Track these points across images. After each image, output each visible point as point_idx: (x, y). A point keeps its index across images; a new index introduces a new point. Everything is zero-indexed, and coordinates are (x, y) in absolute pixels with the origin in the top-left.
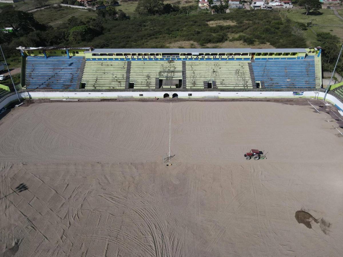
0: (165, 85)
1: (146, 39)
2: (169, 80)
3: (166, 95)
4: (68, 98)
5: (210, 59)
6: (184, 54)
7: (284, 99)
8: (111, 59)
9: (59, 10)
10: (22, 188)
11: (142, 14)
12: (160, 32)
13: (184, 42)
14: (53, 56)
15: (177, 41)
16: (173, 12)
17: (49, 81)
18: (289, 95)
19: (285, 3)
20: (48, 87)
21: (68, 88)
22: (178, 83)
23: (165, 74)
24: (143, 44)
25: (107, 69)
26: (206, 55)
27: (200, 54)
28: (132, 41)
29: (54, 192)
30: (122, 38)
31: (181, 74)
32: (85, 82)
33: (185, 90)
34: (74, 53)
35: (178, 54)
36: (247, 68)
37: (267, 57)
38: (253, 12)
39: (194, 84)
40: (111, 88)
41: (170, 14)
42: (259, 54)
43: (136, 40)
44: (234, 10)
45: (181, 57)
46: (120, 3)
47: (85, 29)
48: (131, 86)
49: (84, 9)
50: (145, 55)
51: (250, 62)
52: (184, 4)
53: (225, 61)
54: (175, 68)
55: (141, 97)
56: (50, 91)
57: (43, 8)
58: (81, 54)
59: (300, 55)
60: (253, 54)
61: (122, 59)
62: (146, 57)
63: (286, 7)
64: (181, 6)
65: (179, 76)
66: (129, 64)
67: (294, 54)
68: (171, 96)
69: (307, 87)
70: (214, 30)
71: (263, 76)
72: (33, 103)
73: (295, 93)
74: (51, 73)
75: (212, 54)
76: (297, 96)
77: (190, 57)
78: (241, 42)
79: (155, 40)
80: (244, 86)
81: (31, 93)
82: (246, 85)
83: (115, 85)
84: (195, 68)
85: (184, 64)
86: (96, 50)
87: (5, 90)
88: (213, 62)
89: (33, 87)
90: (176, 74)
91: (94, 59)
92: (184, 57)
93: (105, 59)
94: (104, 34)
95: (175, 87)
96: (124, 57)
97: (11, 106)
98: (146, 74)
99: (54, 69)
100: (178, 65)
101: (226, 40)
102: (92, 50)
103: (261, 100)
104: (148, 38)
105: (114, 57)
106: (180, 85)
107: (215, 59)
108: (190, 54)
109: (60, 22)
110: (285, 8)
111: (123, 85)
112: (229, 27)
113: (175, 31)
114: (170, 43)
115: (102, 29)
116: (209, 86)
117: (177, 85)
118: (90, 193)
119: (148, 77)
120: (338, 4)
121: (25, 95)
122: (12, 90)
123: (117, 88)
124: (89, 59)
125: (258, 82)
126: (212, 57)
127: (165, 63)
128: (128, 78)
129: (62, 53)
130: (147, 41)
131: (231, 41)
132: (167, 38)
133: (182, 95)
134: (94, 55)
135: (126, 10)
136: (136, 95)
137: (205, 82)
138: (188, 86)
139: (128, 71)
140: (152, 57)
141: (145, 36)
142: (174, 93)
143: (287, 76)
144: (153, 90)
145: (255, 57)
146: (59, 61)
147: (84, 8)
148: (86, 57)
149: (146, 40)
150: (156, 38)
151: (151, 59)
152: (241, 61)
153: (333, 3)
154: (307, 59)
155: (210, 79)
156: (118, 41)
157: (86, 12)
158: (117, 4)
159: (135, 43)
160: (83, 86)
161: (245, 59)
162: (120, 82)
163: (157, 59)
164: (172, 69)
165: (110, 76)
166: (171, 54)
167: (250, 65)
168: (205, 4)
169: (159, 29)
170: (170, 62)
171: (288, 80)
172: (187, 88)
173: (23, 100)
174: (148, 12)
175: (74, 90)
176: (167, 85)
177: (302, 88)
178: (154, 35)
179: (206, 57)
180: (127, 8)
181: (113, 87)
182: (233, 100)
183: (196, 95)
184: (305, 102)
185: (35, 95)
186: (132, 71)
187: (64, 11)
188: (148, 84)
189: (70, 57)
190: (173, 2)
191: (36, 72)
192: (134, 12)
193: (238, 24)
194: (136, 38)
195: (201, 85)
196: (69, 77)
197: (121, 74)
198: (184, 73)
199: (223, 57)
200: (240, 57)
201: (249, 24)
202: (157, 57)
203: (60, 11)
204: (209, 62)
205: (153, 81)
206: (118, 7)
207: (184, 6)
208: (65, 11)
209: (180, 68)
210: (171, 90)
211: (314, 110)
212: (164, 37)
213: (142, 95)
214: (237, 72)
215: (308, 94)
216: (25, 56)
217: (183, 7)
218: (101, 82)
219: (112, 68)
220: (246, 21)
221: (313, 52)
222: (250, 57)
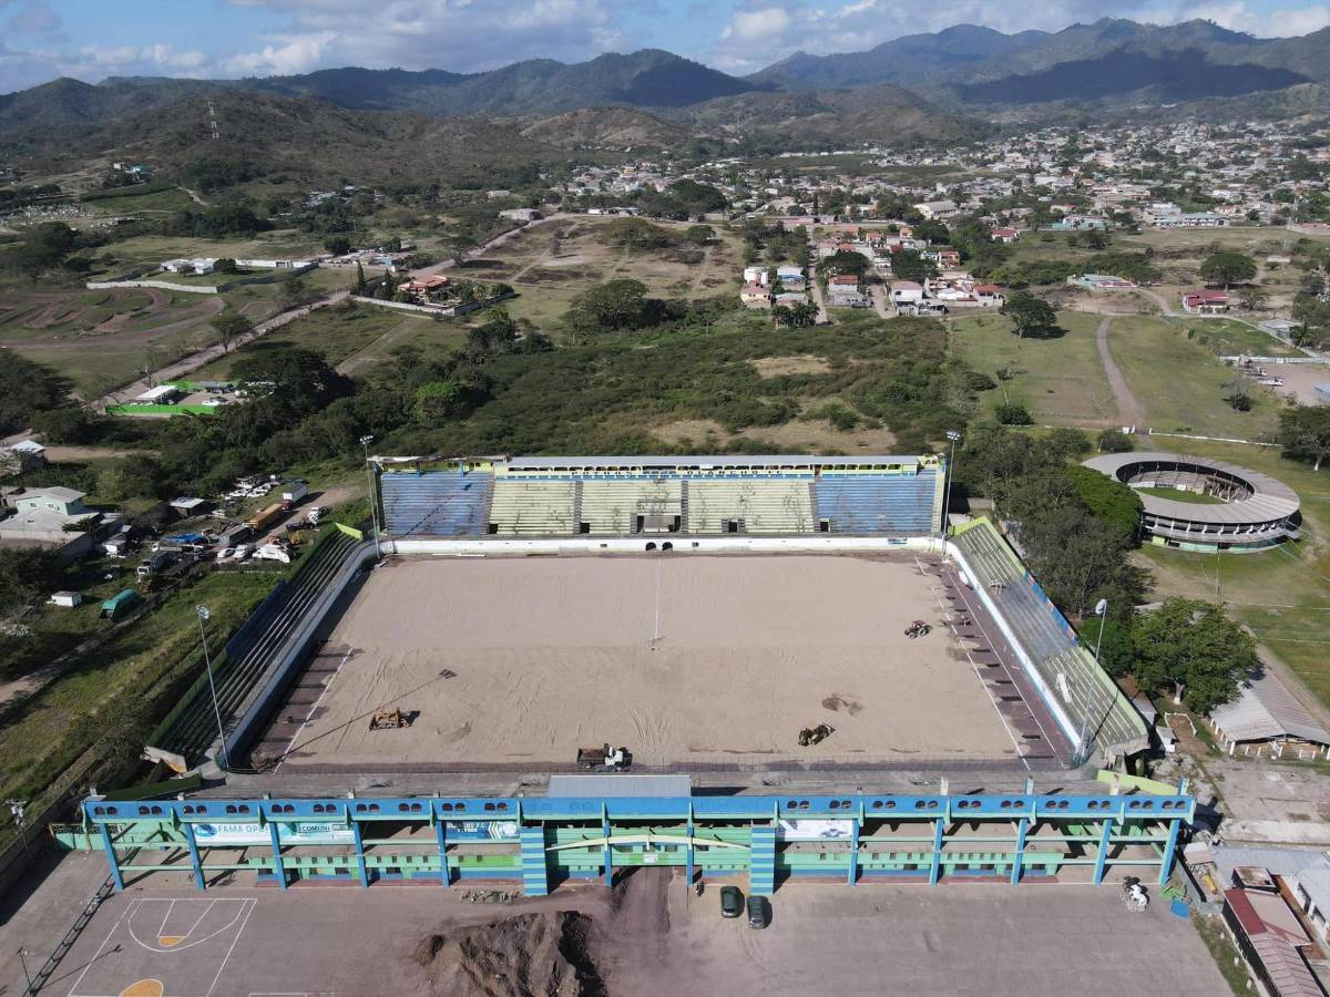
0: (649, 527)
1: (602, 411)
2: (657, 519)
3: (651, 546)
4: (466, 552)
5: (736, 476)
6: (686, 468)
7: (873, 551)
8: (545, 478)
9: (353, 318)
10: (448, 674)
11: (583, 328)
12: (634, 392)
13: (693, 422)
14: (431, 472)
15: (676, 419)
16: (668, 322)
17: (428, 520)
18: (880, 543)
19: (982, 294)
20: (429, 532)
21: (464, 533)
22: (672, 522)
23: (649, 506)
24: (595, 426)
25: (538, 496)
26: (727, 468)
27: (715, 468)
28: (566, 418)
29: (493, 680)
30: (541, 411)
31: (678, 506)
32: (497, 522)
33: (687, 535)
34: (472, 465)
35: (674, 467)
36: (805, 495)
37: (845, 472)
38: (881, 331)
39: (704, 524)
40: (548, 533)
41: (659, 329)
42: (830, 467)
43: (576, 414)
44: (839, 313)
45: (678, 472)
46: (517, 290)
47: (454, 391)
48: (584, 529)
49: (421, 312)
50: (610, 469)
51: (812, 481)
52: (701, 290)
53: (764, 480)
54: (668, 494)
55: (604, 549)
56: (434, 539)
57: (305, 311)
58: (485, 468)
59: (906, 469)
60: (818, 467)
61: (566, 478)
62: (612, 473)
63: (985, 304)
64: (691, 297)
65: (674, 509)
66: (579, 485)
67: (897, 467)
68: (659, 548)
69: (914, 531)
70: (768, 389)
71: (835, 508)
72: (403, 561)
73: (894, 541)
74: (431, 505)
75: (739, 468)
76: (897, 547)
77: (696, 472)
78: (826, 423)
79: (621, 414)
80: (798, 528)
81: (397, 543)
82: (801, 526)
83: (553, 526)
84: (705, 493)
85: (685, 487)
86: (515, 459)
87: (354, 538)
88: (740, 481)
89: (401, 532)
90: (670, 506)
91: (511, 478)
92: (686, 472)
93: (532, 477)
94: (493, 398)
95: (667, 530)
96: (569, 473)
97: (368, 566)
98: (612, 506)
99: (436, 498)
100: (673, 487)
101: (794, 416)
102: (509, 460)
103: (829, 554)
104: (607, 410)
105: (549, 473)
106: (677, 526)
107: (744, 476)
108: (697, 468)
109: (369, 359)
110: (982, 305)
111: (570, 527)
112: (807, 381)
113: (673, 387)
114: (660, 425)
115: (490, 382)
116: (733, 528)
117: (670, 527)
118: (544, 680)
119: (617, 511)
120: (1131, 297)
121: (387, 547)
122: (368, 538)
123: (558, 533)
124: (501, 478)
125: (823, 520)
126: (738, 472)
127: (648, 485)
128: (578, 513)
129: (450, 465)
130: (604, 420)
131: (803, 419)
132: (651, 409)
133: (679, 544)
134: (511, 469)
135: (538, 313)
136: (593, 545)
137: (724, 521)
138: (692, 526)
139: (578, 502)
140: (623, 473)
141: (597, 403)
142: (664, 541)
143: (880, 508)
144: (626, 537)
145: (822, 472)
146: (443, 482)
147: (418, 308)
148: (497, 474)
149: (600, 416)
150: (626, 409)
151: (622, 477)
152: (796, 480)
153: (1117, 292)
154: (922, 476)
155: (734, 516)
156: (532, 419)
157: (428, 320)
158: (509, 295)
159: (574, 424)
160: (493, 529)
161: (803, 476)
162: (562, 522)
163: (633, 477)
164: (662, 496)
165: (543, 510)
166: (660, 468)
167: (812, 488)
168: (760, 296)
169: (633, 381)
170: (659, 482)
171: (882, 517)
172: (690, 531)
173: (383, 555)
174: (601, 320)
175: (479, 538)
176: (654, 527)
177: (905, 531)
178: (619, 401)
179: (728, 472)
180: (541, 308)
181: (551, 531)
182: (777, 554)
183: (706, 544)
184: (908, 557)
185: (405, 547)
186: (584, 499)
187: (367, 320)
188: (616, 526)
189: (466, 473)
190: (667, 284)
191: (403, 503)
192: (561, 322)
193: (833, 368)
194: (578, 411)
195: (715, 525)
196: (463, 512)
197: (564, 506)
198: (684, 502)
199: (760, 472)
200: (794, 472)
201: (859, 368)
202: (633, 473)
203: (357, 321)
204: (733, 481)
205: (626, 521)
206: (511, 304)
207: (701, 296)
208: (371, 322)
209: (677, 495)
210: (659, 535)
211: (917, 571)
212: (644, 407)
213: (605, 545)
214: (787, 501)
215: (916, 543)
216: (379, 473)
217: (696, 302)
218: (527, 520)
219: (544, 495)
220: (854, 358)
221: (934, 462)
222: (813, 472)
